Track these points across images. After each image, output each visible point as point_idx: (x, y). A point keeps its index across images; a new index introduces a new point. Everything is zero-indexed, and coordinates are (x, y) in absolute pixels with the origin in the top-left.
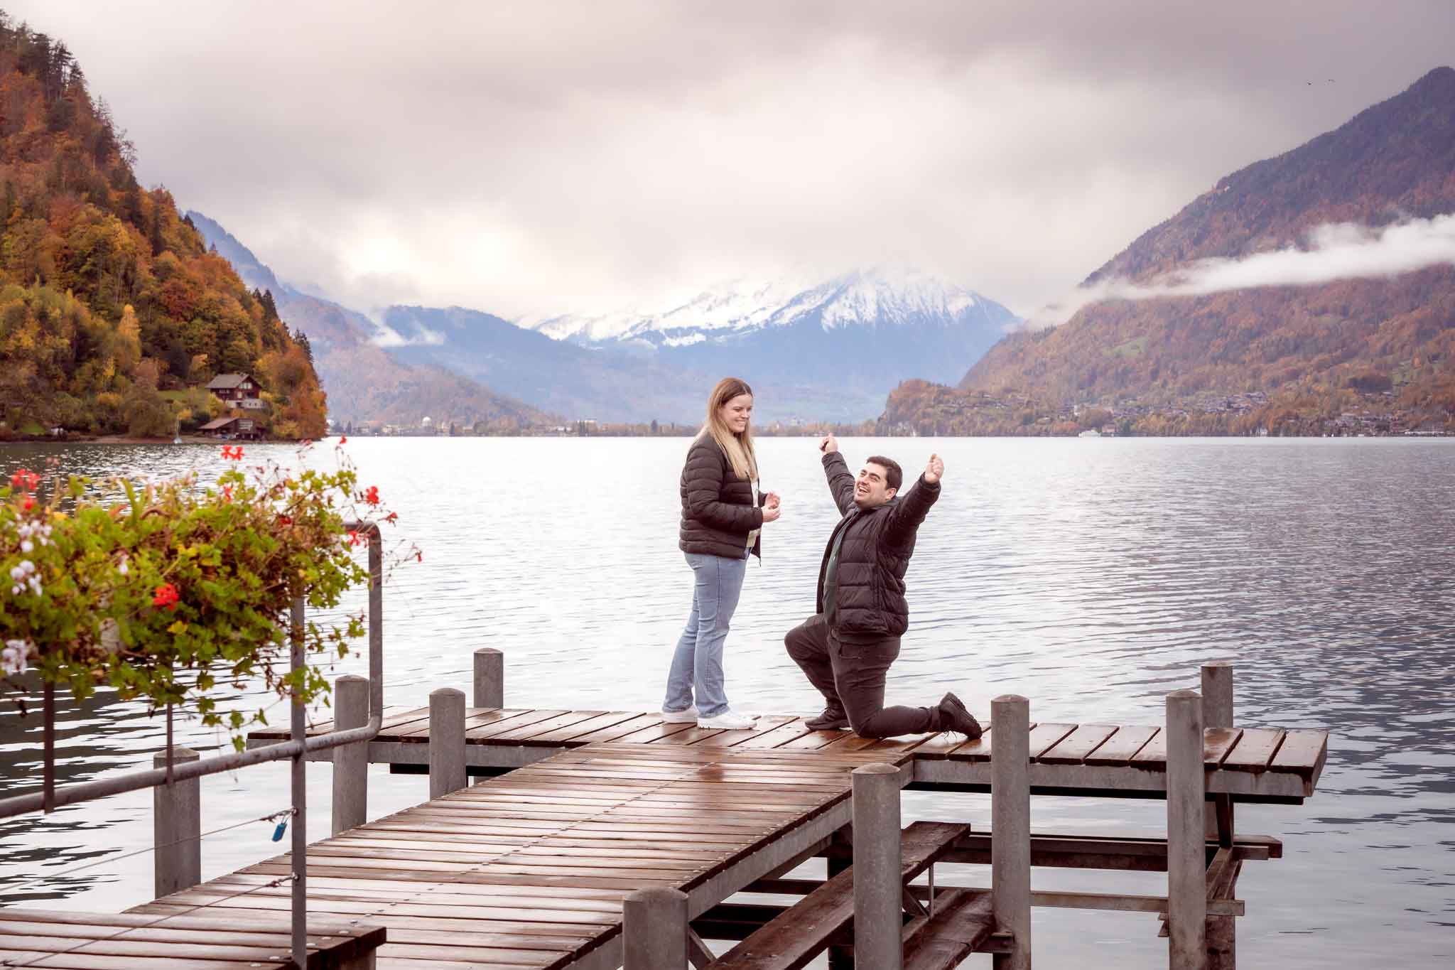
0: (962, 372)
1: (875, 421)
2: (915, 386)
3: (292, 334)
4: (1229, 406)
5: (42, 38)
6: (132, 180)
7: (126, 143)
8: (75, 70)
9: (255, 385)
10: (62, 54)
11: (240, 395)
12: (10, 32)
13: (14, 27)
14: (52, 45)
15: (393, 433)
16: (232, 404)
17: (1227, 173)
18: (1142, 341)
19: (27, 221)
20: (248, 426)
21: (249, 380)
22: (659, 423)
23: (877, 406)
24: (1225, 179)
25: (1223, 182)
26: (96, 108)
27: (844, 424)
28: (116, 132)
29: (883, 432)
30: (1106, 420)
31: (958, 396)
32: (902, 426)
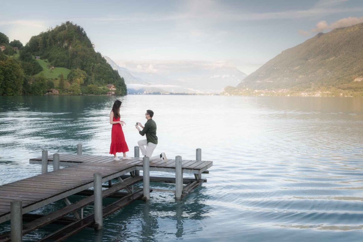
1: (222, 92)
2: (229, 87)
3: (121, 77)
5: (79, 27)
6: (94, 50)
7: (93, 44)
8: (84, 32)
9: (115, 86)
10: (82, 29)
11: (112, 88)
12: (74, 25)
14: (81, 27)
15: (139, 94)
16: (111, 89)
17: (283, 51)
19: (76, 58)
20: (113, 93)
21: (114, 85)
22: (185, 93)
23: (222, 90)
26: (88, 38)
27: (217, 93)
28: (92, 42)
29: (223, 94)
30: (262, 93)
31: (236, 89)
32: (227, 94)
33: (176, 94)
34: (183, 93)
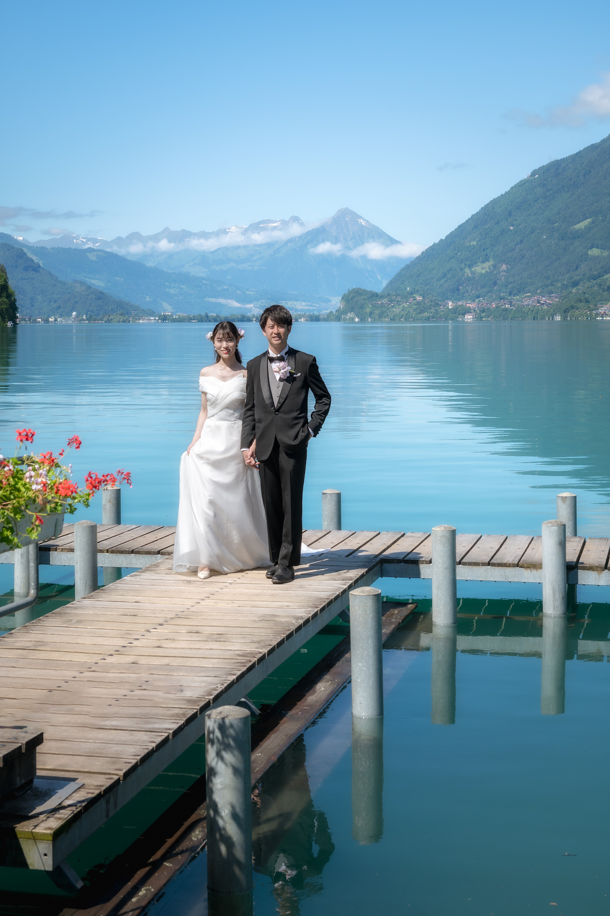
0: (385, 283)
1: (334, 311)
2: (358, 292)
4: (539, 302)
17: (537, 168)
18: (487, 266)
23: (336, 303)
24: (535, 170)
25: (534, 173)
27: (316, 313)
29: (338, 319)
30: (467, 311)
31: (382, 297)
32: (350, 315)
33: (180, 320)
34: (203, 314)
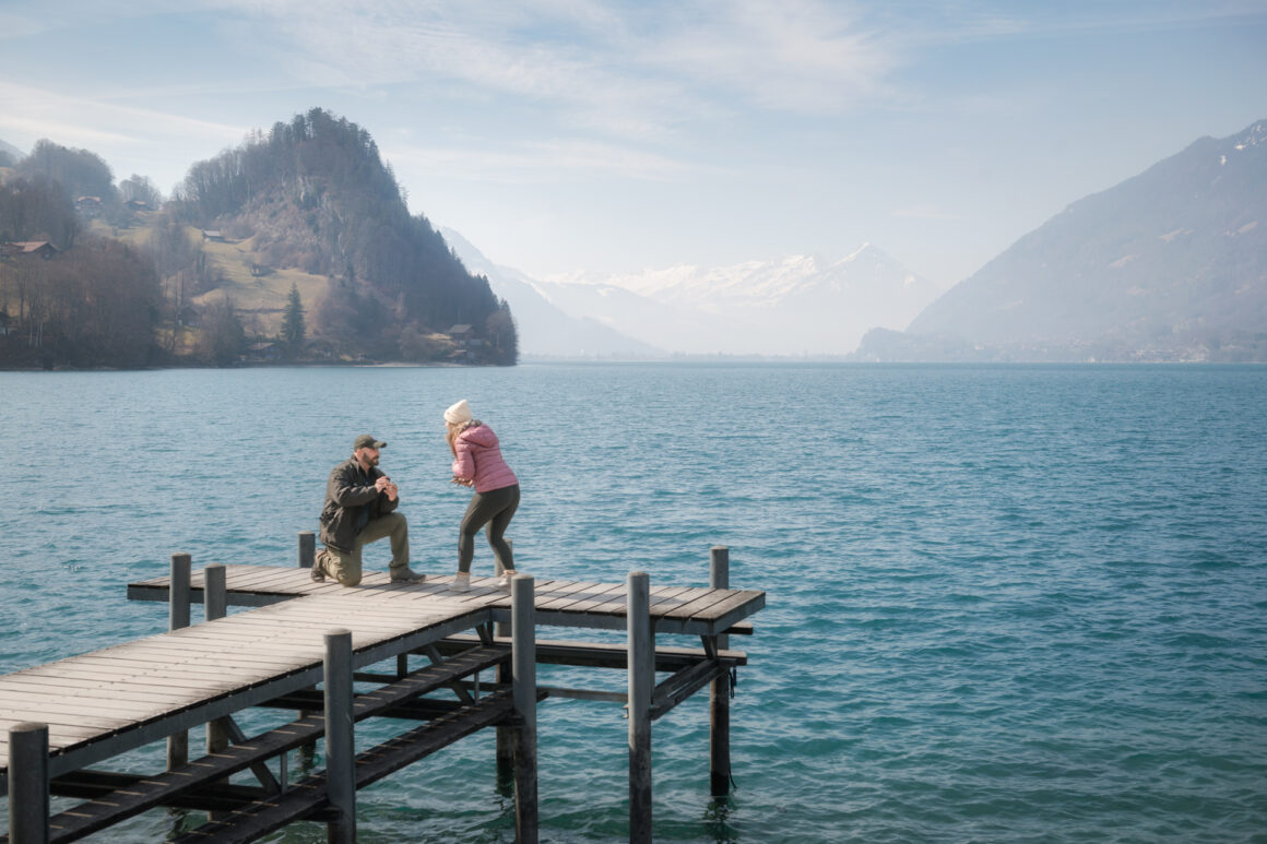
0: (908, 322)
2: (879, 332)
4: (1072, 344)
5: (354, 126)
6: (405, 209)
8: (373, 144)
9: (476, 331)
10: (365, 135)
11: (467, 337)
12: (336, 122)
13: (337, 119)
14: (360, 129)
16: (463, 342)
17: (1071, 202)
20: (472, 355)
21: (472, 328)
25: (1070, 207)
26: (386, 166)
28: (397, 180)
31: (904, 337)
32: (870, 356)
